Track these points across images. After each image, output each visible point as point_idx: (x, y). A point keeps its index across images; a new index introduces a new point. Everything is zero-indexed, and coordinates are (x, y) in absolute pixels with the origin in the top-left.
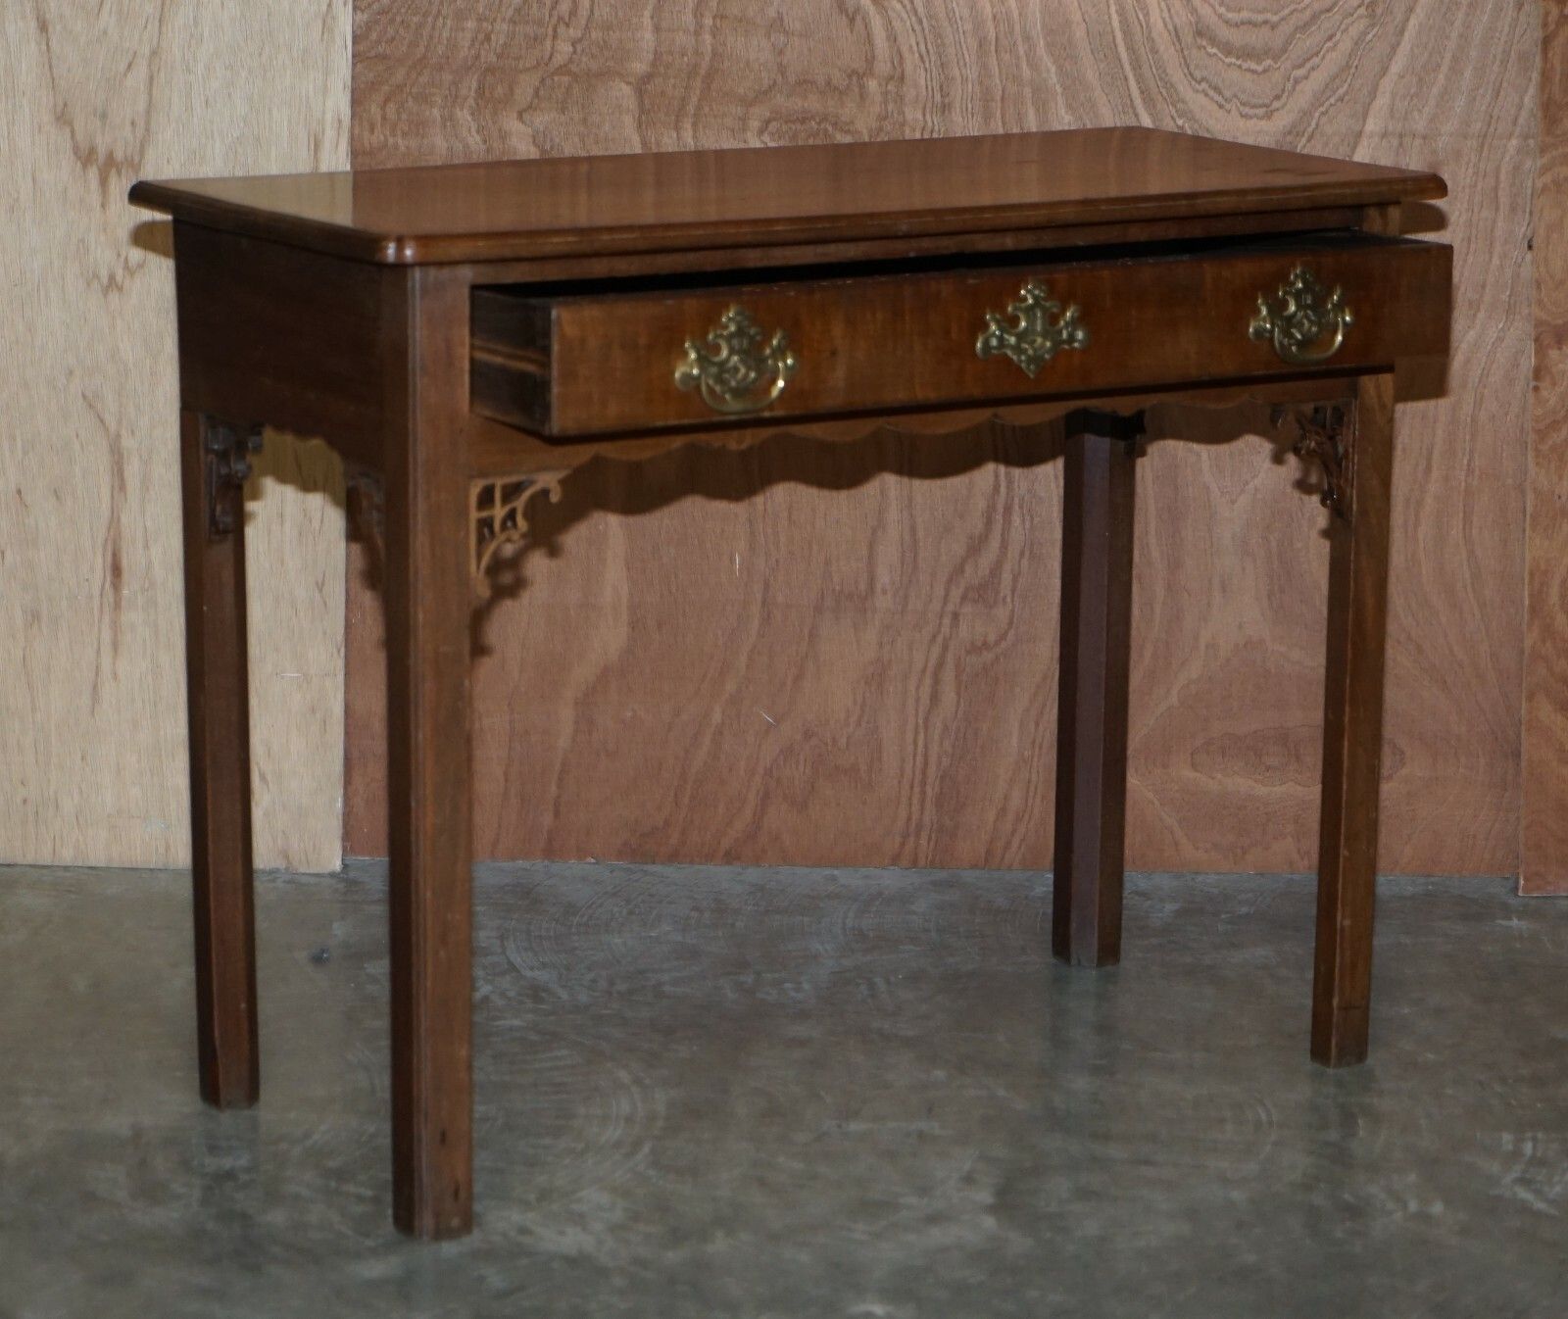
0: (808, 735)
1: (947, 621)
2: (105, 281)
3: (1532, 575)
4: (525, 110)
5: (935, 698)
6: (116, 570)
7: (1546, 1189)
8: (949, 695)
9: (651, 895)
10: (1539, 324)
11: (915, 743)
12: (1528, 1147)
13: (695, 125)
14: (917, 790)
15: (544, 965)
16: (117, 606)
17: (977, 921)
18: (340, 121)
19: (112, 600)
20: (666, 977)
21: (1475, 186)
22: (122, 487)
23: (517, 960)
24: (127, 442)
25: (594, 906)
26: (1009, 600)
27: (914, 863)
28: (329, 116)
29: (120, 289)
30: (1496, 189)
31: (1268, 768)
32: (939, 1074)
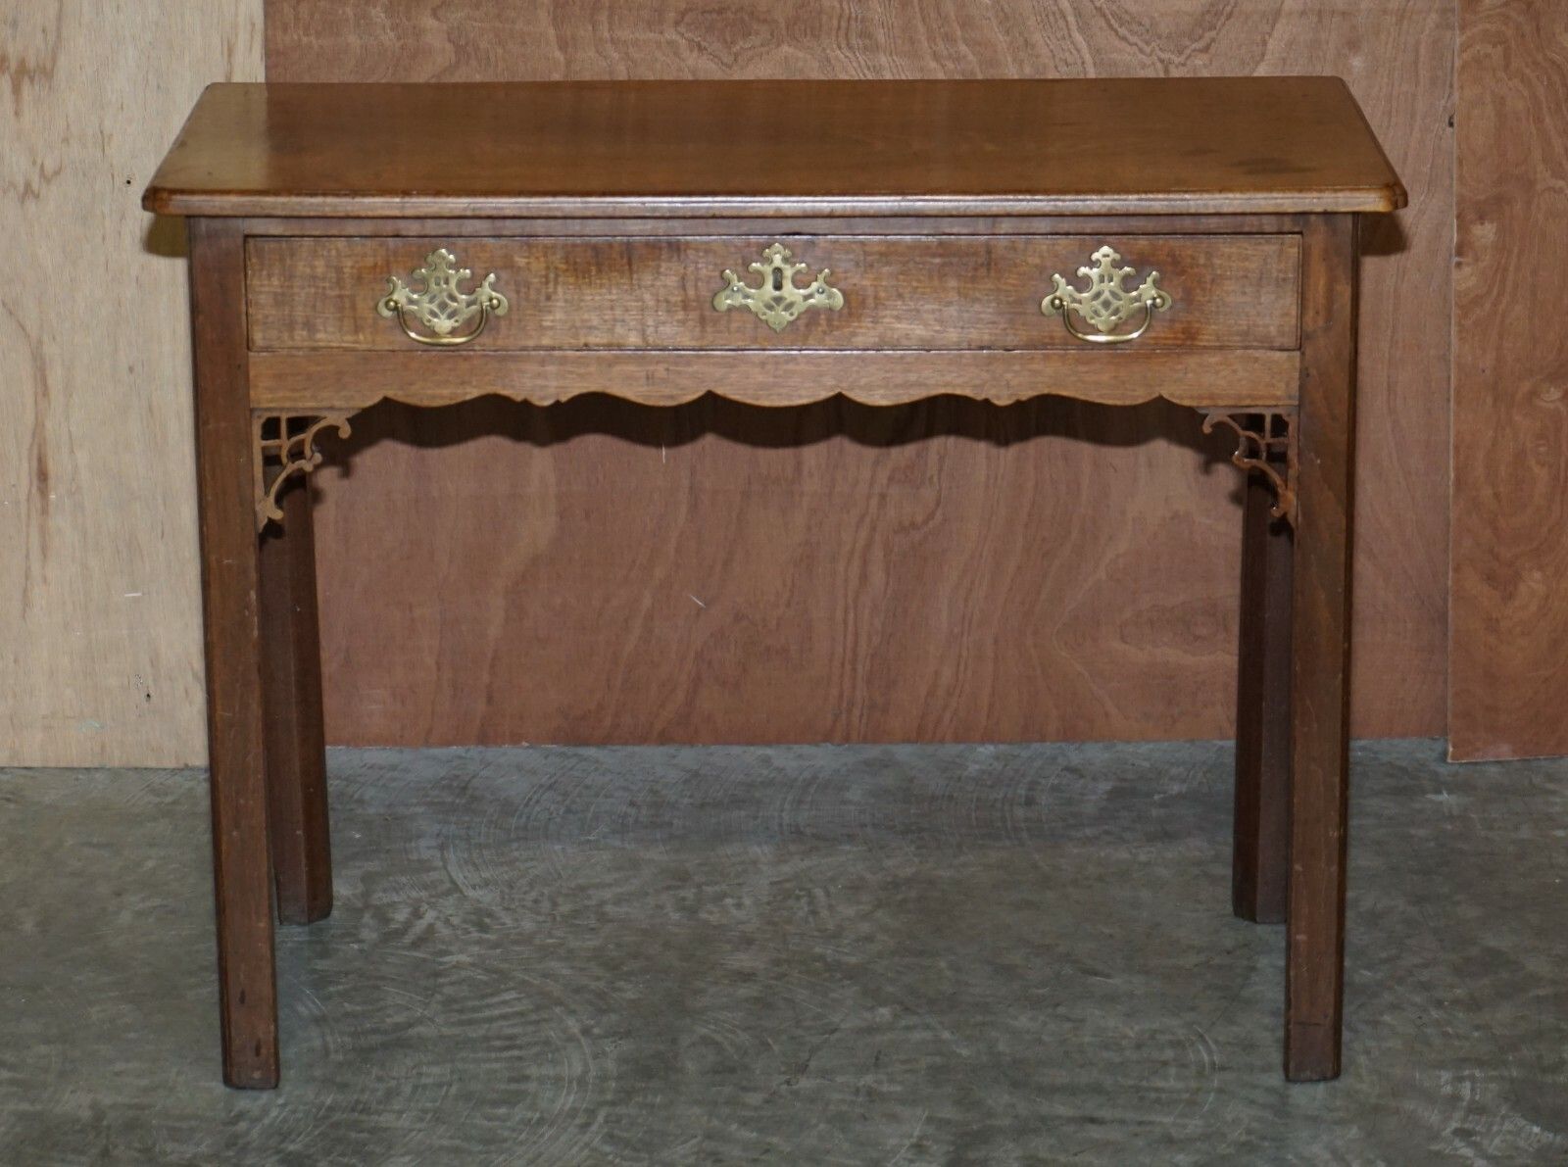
0: (738, 618)
1: (874, 502)
2: (21, 189)
3: (1457, 448)
4: (440, 7)
5: (864, 577)
6: (43, 476)
7: (1486, 1142)
8: (878, 576)
9: (587, 787)
10: (1461, 200)
11: (845, 622)
12: (1466, 1090)
13: (610, 17)
14: (848, 667)
15: (486, 883)
16: (44, 511)
17: (912, 811)
18: (253, 25)
19: (39, 506)
20: (607, 894)
21: (1395, 59)
22: (46, 393)
23: (459, 878)
24: (50, 350)
25: (531, 803)
26: (935, 479)
27: (847, 739)
28: (241, 19)
29: (37, 196)
30: (1416, 63)
31: (1197, 638)
32: (885, 1012)
